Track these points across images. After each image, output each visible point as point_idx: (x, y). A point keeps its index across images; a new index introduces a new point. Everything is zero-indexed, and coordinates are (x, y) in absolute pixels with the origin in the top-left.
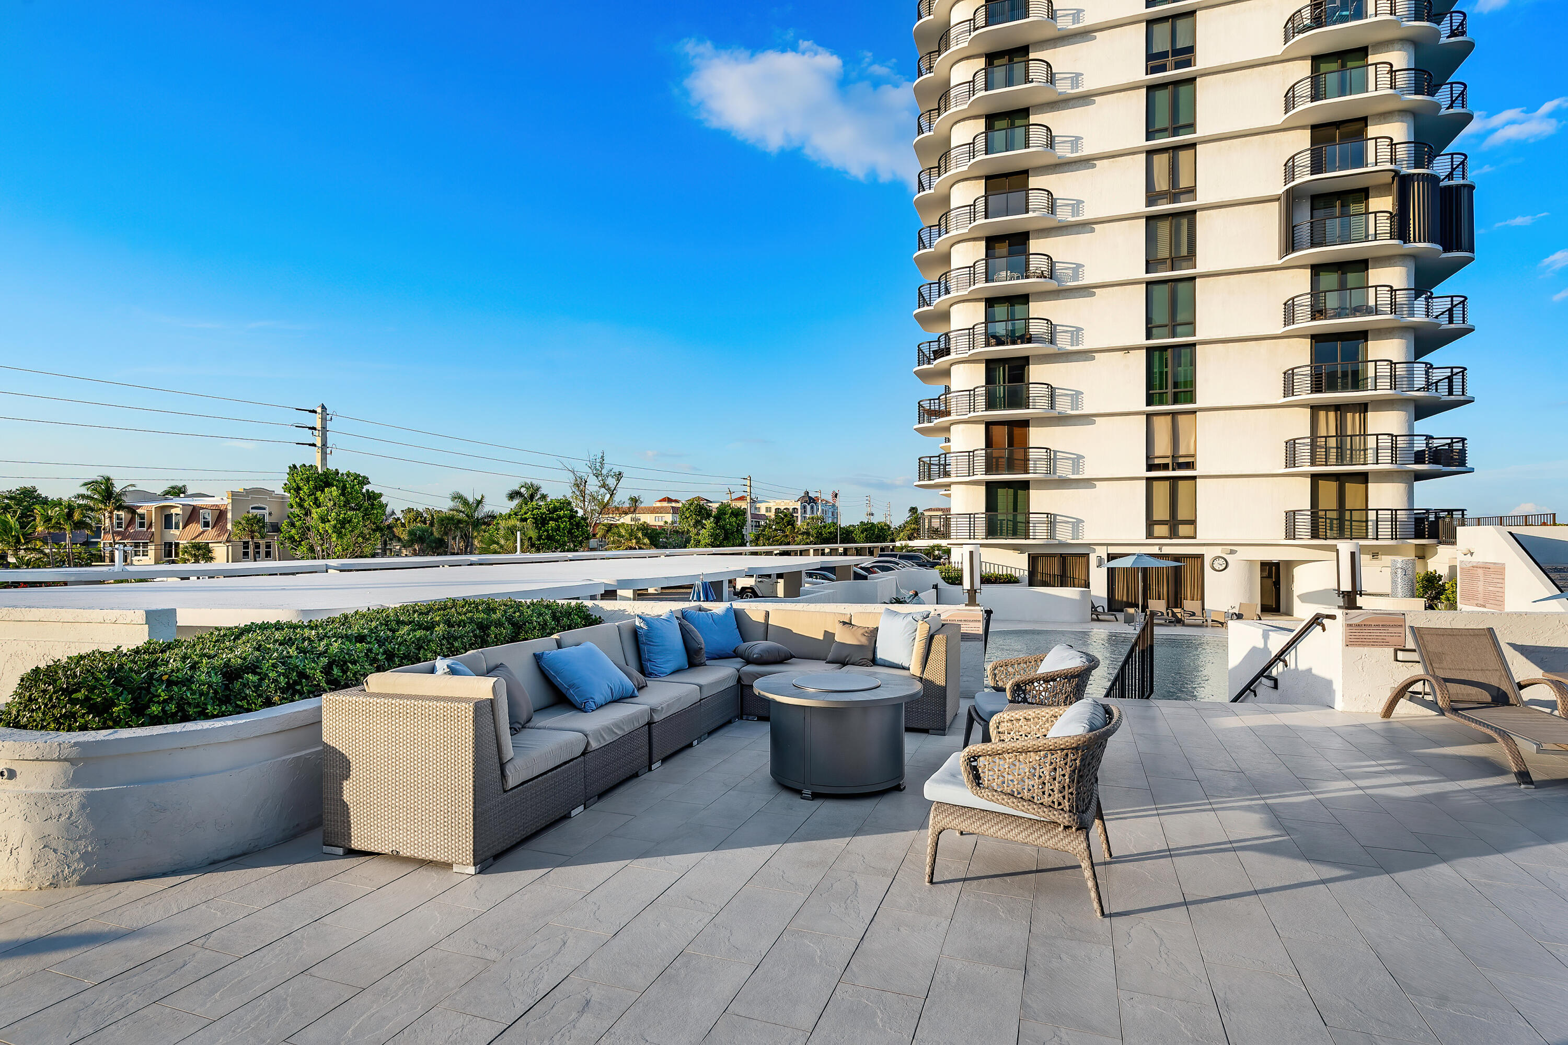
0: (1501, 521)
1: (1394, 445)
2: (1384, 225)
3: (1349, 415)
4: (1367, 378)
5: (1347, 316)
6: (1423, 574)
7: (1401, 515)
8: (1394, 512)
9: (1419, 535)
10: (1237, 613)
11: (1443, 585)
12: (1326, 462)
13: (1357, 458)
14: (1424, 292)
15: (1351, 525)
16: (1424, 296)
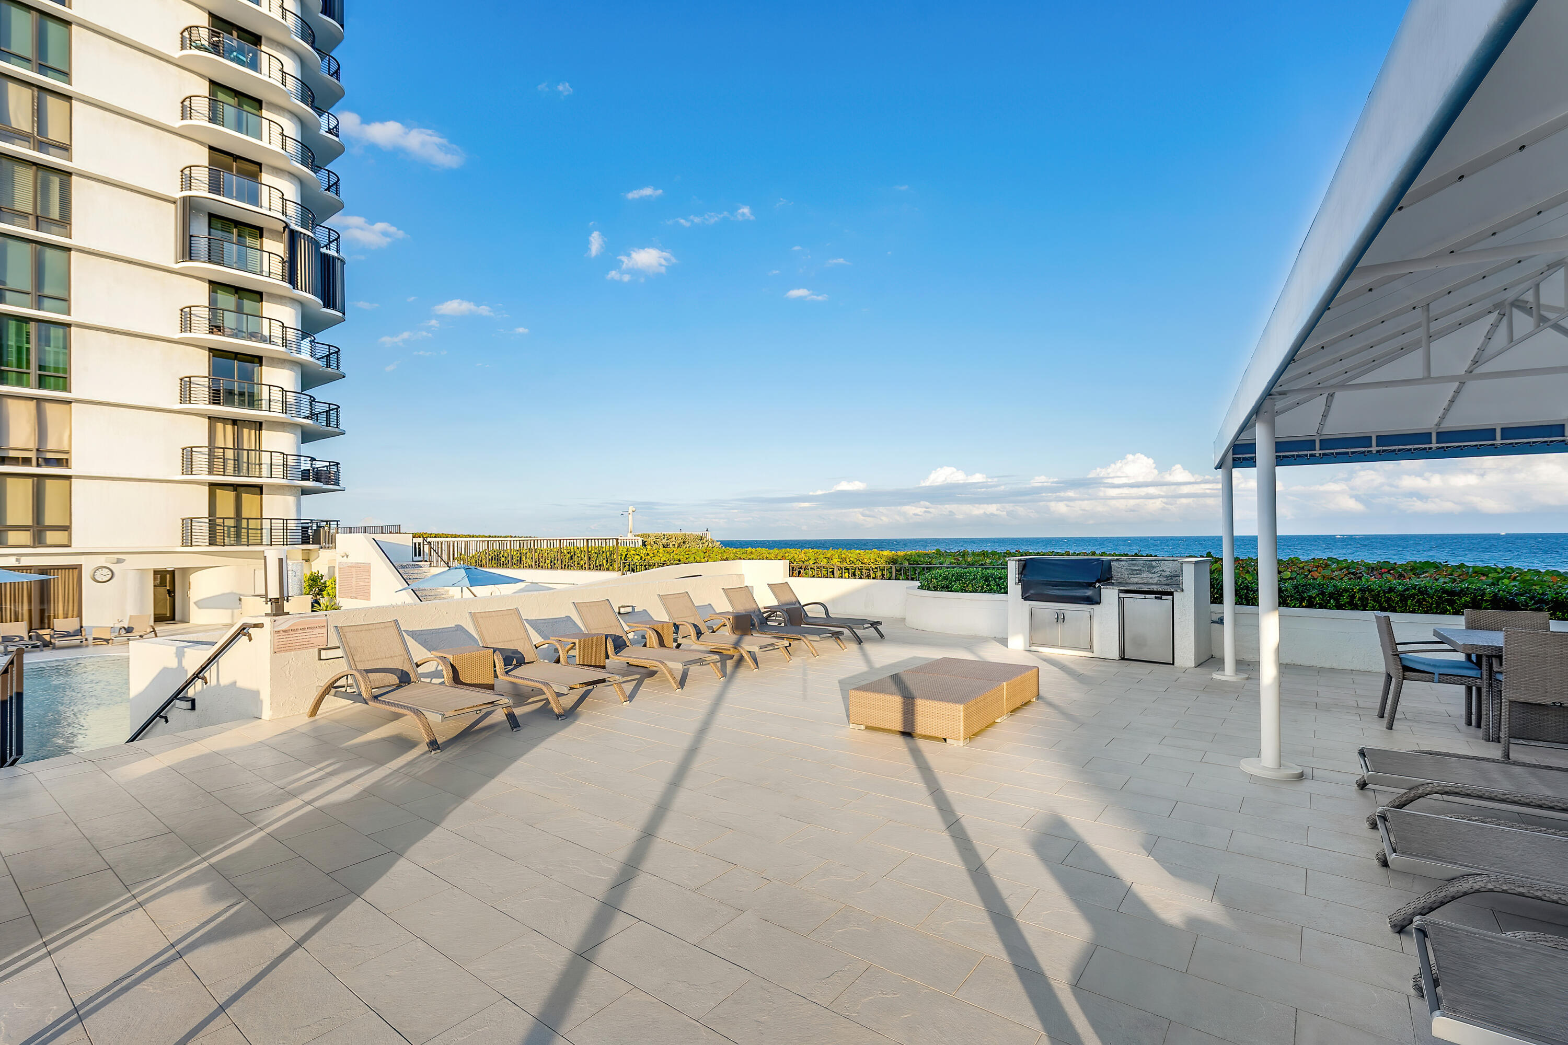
0: (365, 530)
1: (285, 463)
2: (277, 268)
3: (246, 431)
4: (262, 400)
5: (243, 338)
6: (308, 575)
7: (292, 525)
8: (285, 521)
9: (305, 541)
10: (126, 627)
11: (325, 583)
12: (224, 472)
13: (252, 471)
14: (309, 336)
15: (248, 533)
16: (309, 339)
